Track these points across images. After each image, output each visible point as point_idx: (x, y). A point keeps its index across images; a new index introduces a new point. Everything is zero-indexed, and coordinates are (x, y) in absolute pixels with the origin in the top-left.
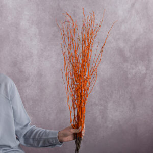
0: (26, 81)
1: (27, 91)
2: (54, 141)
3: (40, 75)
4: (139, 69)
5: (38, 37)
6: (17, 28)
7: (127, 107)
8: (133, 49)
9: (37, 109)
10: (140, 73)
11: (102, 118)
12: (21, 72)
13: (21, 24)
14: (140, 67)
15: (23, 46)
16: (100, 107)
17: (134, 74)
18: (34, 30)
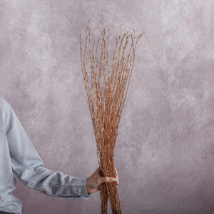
0: (31, 109)
1: (32, 122)
2: (80, 191)
3: (51, 101)
4: (187, 100)
5: (50, 49)
6: (21, 35)
7: (168, 150)
8: (180, 71)
9: (44, 148)
10: (189, 105)
11: (134, 165)
12: (25, 96)
13: (28, 31)
14: (188, 97)
15: (29, 60)
16: (131, 149)
17: (179, 105)
18: (45, 39)
